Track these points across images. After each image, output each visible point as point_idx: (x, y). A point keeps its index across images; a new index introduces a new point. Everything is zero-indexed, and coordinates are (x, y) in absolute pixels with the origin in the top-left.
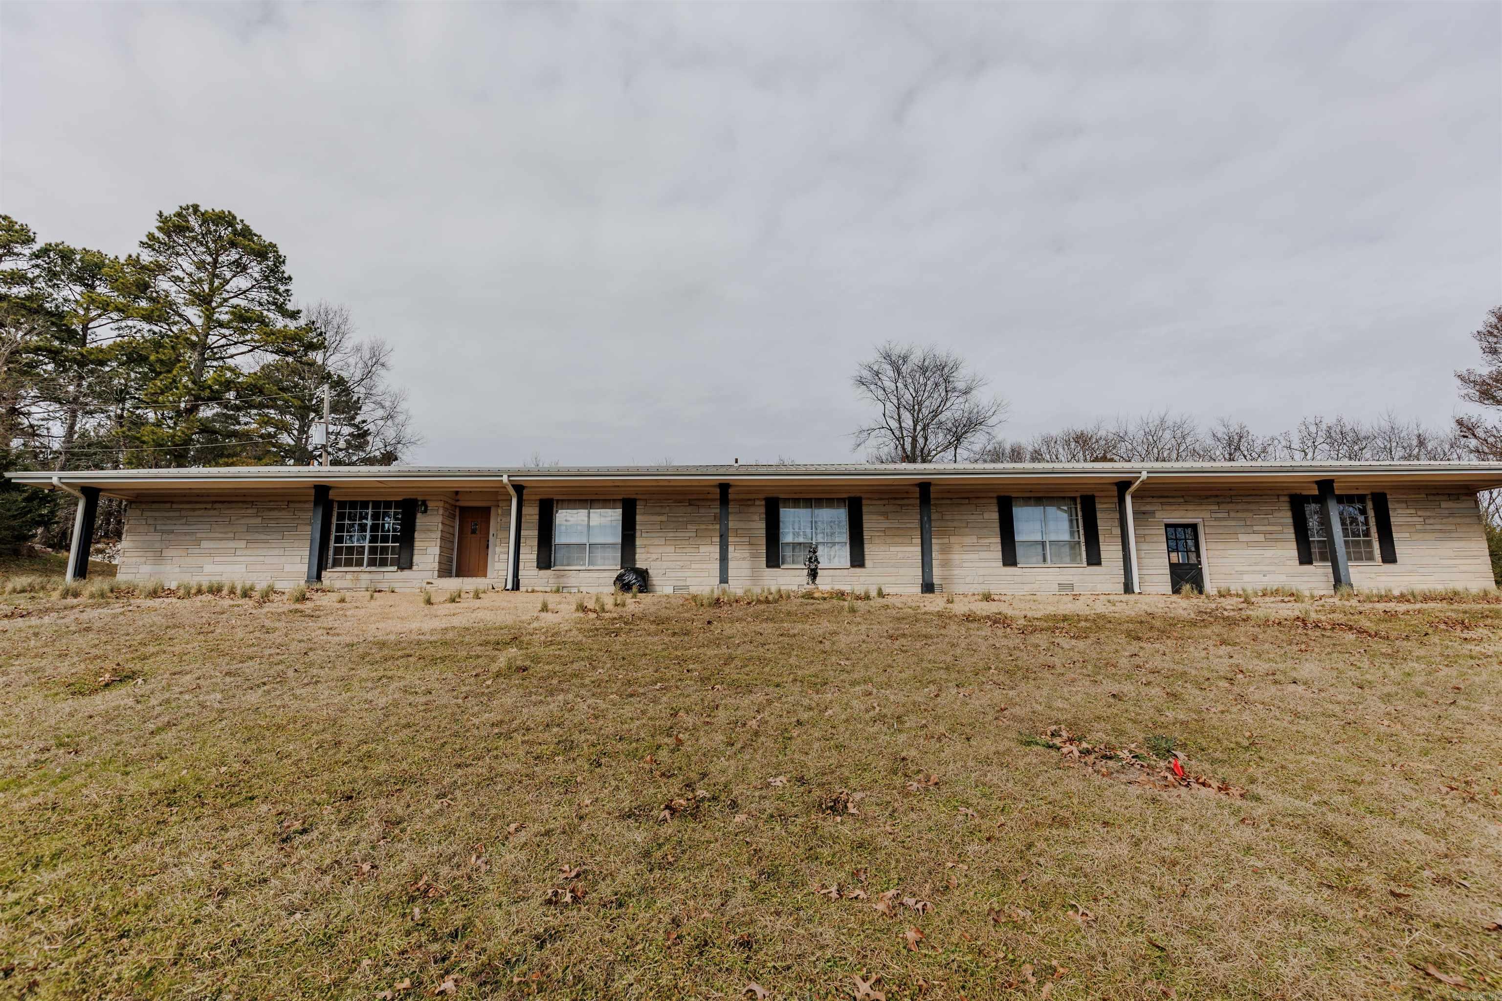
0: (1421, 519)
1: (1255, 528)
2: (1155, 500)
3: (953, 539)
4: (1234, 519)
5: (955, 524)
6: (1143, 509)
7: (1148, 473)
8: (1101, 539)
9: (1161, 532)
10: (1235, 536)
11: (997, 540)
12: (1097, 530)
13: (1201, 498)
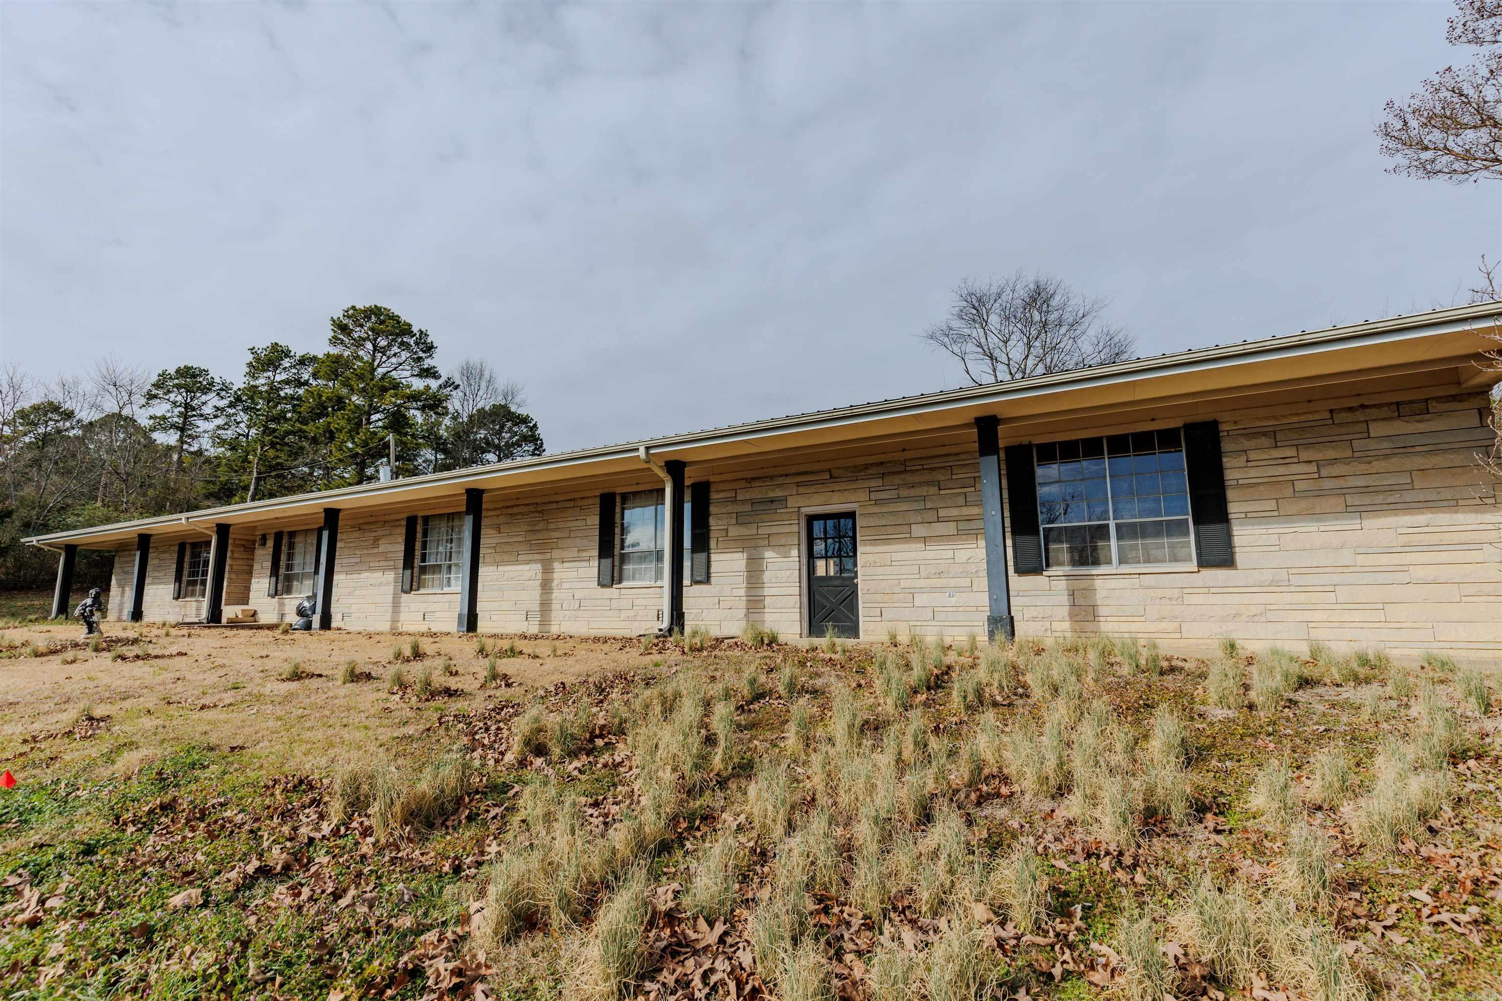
0: (1313, 468)
1: (942, 513)
2: (788, 480)
3: (556, 554)
4: (907, 499)
5: (557, 534)
6: (771, 495)
7: (648, 448)
8: (713, 544)
9: (795, 528)
10: (907, 528)
11: (596, 553)
12: (708, 531)
13: (856, 469)
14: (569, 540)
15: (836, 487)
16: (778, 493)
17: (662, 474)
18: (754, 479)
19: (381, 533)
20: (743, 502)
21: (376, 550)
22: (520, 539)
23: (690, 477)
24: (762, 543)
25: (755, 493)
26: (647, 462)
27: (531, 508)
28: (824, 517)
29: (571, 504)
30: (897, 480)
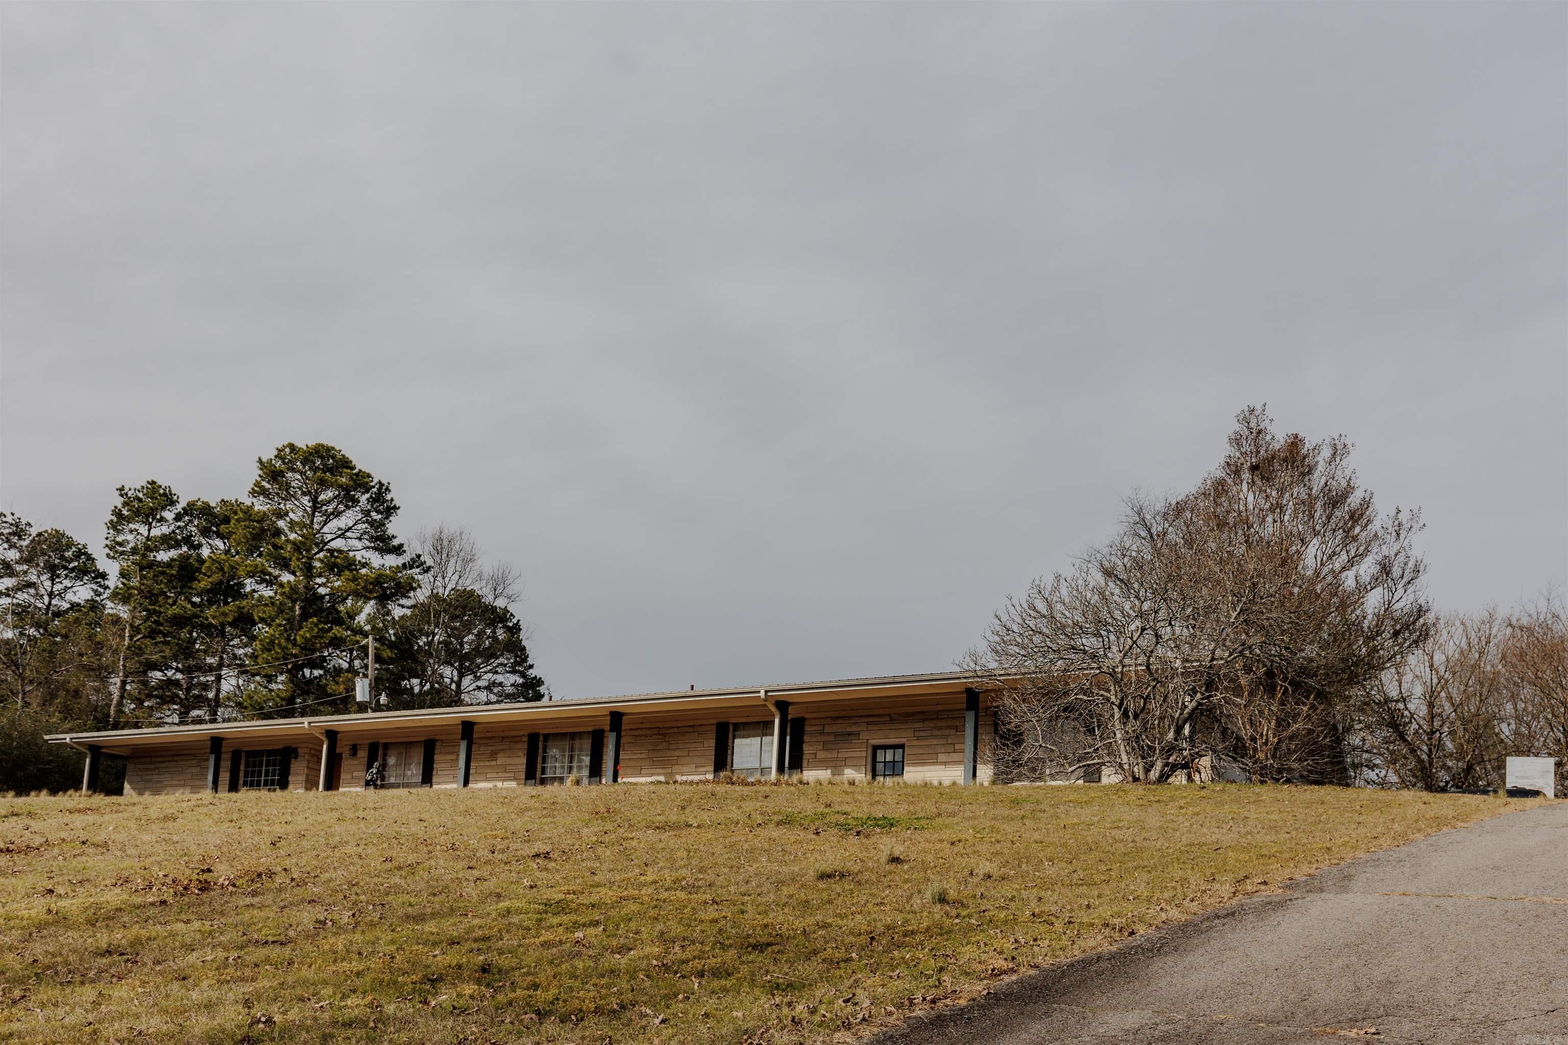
2: (861, 720)
4: (937, 737)
6: (849, 730)
7: (766, 692)
8: (805, 763)
9: (864, 754)
10: (935, 756)
11: (712, 768)
12: (802, 754)
13: (907, 715)
14: (688, 758)
15: (894, 726)
16: (854, 729)
17: (773, 709)
18: (838, 718)
19: (500, 747)
20: (829, 734)
21: (494, 763)
22: (643, 756)
23: (792, 713)
24: (839, 763)
25: (838, 728)
26: (765, 700)
27: (654, 731)
28: (885, 747)
29: (691, 729)
30: (931, 724)
